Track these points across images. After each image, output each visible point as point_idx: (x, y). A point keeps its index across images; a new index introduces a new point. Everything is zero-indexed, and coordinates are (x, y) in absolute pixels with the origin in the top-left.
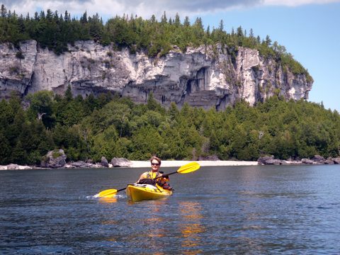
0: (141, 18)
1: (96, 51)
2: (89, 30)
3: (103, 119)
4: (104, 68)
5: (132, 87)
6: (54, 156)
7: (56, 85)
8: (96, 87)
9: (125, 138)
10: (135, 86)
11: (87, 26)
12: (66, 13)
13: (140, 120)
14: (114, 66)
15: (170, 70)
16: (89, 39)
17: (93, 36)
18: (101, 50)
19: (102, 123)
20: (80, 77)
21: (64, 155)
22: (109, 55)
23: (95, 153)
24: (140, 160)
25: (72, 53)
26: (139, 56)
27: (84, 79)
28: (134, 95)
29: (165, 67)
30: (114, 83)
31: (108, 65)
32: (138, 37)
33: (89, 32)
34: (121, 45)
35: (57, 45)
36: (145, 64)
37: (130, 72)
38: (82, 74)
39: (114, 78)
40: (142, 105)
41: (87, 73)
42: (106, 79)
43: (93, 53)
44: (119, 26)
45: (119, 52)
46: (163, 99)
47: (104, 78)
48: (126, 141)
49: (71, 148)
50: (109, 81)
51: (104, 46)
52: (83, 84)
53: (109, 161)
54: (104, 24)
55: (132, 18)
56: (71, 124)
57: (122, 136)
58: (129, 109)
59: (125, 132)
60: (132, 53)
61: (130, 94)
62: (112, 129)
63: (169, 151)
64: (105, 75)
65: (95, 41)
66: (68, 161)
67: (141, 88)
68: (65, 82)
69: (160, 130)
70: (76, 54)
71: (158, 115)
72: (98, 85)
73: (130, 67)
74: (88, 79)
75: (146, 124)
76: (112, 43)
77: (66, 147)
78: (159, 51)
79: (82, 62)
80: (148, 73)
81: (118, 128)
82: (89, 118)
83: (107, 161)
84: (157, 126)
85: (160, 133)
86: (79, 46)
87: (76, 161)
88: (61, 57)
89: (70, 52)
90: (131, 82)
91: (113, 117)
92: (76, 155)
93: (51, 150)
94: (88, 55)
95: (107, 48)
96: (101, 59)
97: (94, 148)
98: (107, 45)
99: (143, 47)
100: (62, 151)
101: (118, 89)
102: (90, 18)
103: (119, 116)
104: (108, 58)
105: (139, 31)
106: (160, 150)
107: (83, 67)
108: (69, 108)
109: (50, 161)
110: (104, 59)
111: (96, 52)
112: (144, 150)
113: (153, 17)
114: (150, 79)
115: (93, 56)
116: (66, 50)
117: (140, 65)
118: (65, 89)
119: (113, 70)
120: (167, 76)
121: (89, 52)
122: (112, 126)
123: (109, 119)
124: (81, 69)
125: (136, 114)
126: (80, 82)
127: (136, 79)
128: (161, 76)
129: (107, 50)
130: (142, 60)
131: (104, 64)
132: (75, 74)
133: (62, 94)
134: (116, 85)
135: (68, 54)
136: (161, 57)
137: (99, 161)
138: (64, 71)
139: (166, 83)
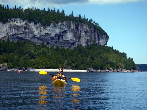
0: (39, 9)
1: (20, 22)
3: (23, 51)
4: (23, 30)
5: (35, 38)
6: (3, 66)
7: (3, 36)
8: (20, 37)
9: (32, 59)
10: (36, 38)
11: (17, 12)
12: (7, 6)
13: (39, 52)
14: (28, 29)
15: (51, 31)
16: (17, 17)
17: (19, 16)
18: (22, 22)
19: (23, 53)
20: (13, 33)
21: (7, 66)
23: (20, 65)
24: (39, 68)
25: (10, 23)
26: (38, 25)
27: (15, 34)
28: (36, 41)
29: (49, 30)
30: (28, 36)
31: (25, 28)
32: (38, 17)
33: (18, 14)
34: (30, 20)
35: (3, 19)
36: (41, 28)
37: (34, 32)
38: (14, 32)
39: (28, 34)
40: (39, 46)
41: (16, 31)
42: (24, 34)
43: (19, 23)
44: (30, 12)
45: (30, 23)
46: (48, 43)
47: (23, 34)
48: (33, 60)
49: (10, 63)
50: (25, 35)
51: (24, 20)
52: (14, 36)
53: (26, 69)
54: (24, 11)
55: (35, 9)
56: (10, 53)
57: (31, 58)
58: (34, 47)
59: (33, 57)
60: (36, 24)
61: (34, 41)
63: (51, 65)
64: (24, 33)
65: (20, 18)
66: (8, 68)
67: (39, 39)
68: (7, 35)
69: (47, 56)
70: (12, 23)
71: (46, 50)
72: (21, 37)
73: (35, 29)
74: (17, 34)
75: (41, 54)
76: (27, 19)
77: (8, 62)
78: (47, 23)
79: (14, 27)
80: (42, 32)
81: (29, 55)
82: (17, 50)
83: (25, 69)
84: (46, 55)
85: (47, 57)
86: (13, 20)
87: (12, 68)
88: (5, 24)
89: (9, 22)
90: (35, 36)
91: (27, 50)
92: (12, 66)
93: (1, 63)
94: (17, 24)
95: (25, 21)
96: (22, 26)
97: (19, 63)
98: (25, 20)
99: (40, 21)
100: (6, 64)
101: (29, 39)
102: (17, 8)
103: (30, 50)
104: (25, 25)
105: (39, 14)
106: (47, 64)
107: (15, 29)
108: (9, 46)
109: (1, 68)
110: (24, 26)
111: (21, 23)
112: (40, 64)
113: (44, 9)
114: (42, 35)
115: (19, 24)
116: (8, 21)
117: (38, 29)
118: (7, 38)
119: (27, 31)
120: (50, 34)
121: (17, 22)
122: (27, 54)
123: (26, 51)
124: (14, 30)
125: (37, 49)
126: (13, 35)
127: (37, 34)
128: (47, 34)
129: (25, 22)
130: (40, 27)
131: (24, 28)
132: (11, 32)
133: (6, 40)
135: (8, 23)
136: (48, 25)
137: (21, 69)
138: (6, 30)
139: (49, 37)
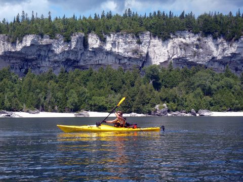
0: (221, 14)
1: (189, 37)
2: (186, 24)
3: (193, 83)
4: (195, 49)
5: (214, 61)
6: (160, 108)
7: (162, 61)
8: (190, 62)
9: (208, 97)
10: (216, 61)
11: (184, 21)
12: (170, 13)
13: (219, 84)
14: (201, 48)
15: (241, 49)
16: (185, 30)
17: (188, 27)
18: (193, 37)
19: (192, 86)
20: (179, 55)
21: (166, 108)
22: (199, 40)
23: (187, 106)
24: (219, 111)
25: (174, 39)
26: (219, 40)
27: (181, 57)
28: (216, 67)
29: (238, 47)
30: (202, 59)
31: (197, 47)
32: (219, 27)
33: (185, 25)
34: (206, 34)
35: (163, 34)
36: (223, 45)
37: (213, 51)
38: (179, 53)
39: (202, 56)
40: (221, 74)
41: (183, 52)
42: (196, 56)
43: (187, 39)
44: (206, 20)
45: (205, 38)
46: (237, 70)
47: (195, 56)
48: (209, 98)
49: (171, 103)
50: (198, 58)
51: (195, 34)
52: (180, 60)
53: (197, 112)
54: (196, 18)
55: (215, 14)
56: (172, 87)
57: (207, 95)
58: (211, 77)
59: (208, 92)
60: (215, 38)
61: (213, 66)
62: (199, 90)
63: (239, 105)
64: (196, 54)
65: (189, 31)
66: (169, 111)
67: (221, 62)
68: (169, 59)
69: (233, 91)
70: (176, 40)
71: (232, 81)
72: (190, 60)
73: (213, 48)
74: (184, 56)
75: (223, 87)
76: (201, 32)
77: (168, 102)
78: (234, 36)
79: (180, 45)
80: (226, 52)
81: (203, 90)
82: (183, 82)
83: (195, 112)
84: (231, 88)
85: (233, 93)
86: (178, 34)
87: (174, 111)
88: (166, 42)
89: (172, 39)
90: (213, 58)
91: (200, 82)
92: (174, 108)
93: (158, 104)
94: (184, 41)
95: (197, 35)
96: (193, 43)
97: (186, 103)
98: (197, 33)
99: (223, 34)
100: (165, 105)
101: (204, 63)
102: (186, 15)
103: (204, 81)
104: (198, 42)
105: (220, 23)
106: (233, 105)
107: (181, 49)
108: (171, 76)
109: (157, 112)
110: (195, 43)
111: (190, 39)
112: (222, 104)
113: (231, 13)
114: (227, 56)
115: (188, 41)
116: (170, 38)
117: (220, 47)
118: (169, 63)
119: (201, 50)
120: (239, 54)
121: (184, 38)
122: (199, 88)
123: (197, 84)
124: (179, 50)
125: (216, 80)
126: (178, 59)
127: (217, 56)
128: (235, 54)
129: (197, 37)
130: (222, 43)
131: (195, 46)
132: (175, 53)
133: (166, 67)
134: (203, 60)
136: (235, 40)
137: (190, 112)
138: (168, 51)
139: (239, 58)
